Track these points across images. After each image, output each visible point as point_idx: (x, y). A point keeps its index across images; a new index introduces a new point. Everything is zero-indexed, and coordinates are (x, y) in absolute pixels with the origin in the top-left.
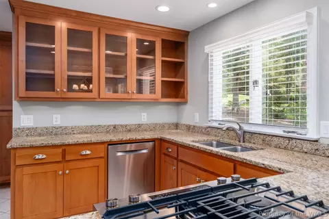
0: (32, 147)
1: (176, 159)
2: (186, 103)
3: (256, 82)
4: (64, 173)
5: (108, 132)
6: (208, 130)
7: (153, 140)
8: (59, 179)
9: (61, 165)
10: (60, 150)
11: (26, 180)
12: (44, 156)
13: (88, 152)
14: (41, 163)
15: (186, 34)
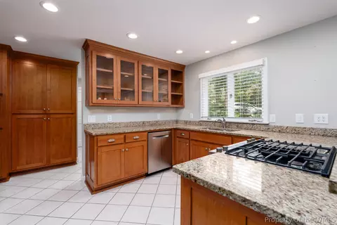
0: (107, 135)
1: (189, 139)
2: (183, 107)
3: (231, 95)
4: (125, 150)
5: (139, 126)
6: (200, 123)
7: (171, 130)
8: (122, 154)
9: (123, 145)
10: (122, 136)
11: (104, 156)
12: (113, 140)
13: (137, 137)
14: (112, 144)
15: (183, 67)
